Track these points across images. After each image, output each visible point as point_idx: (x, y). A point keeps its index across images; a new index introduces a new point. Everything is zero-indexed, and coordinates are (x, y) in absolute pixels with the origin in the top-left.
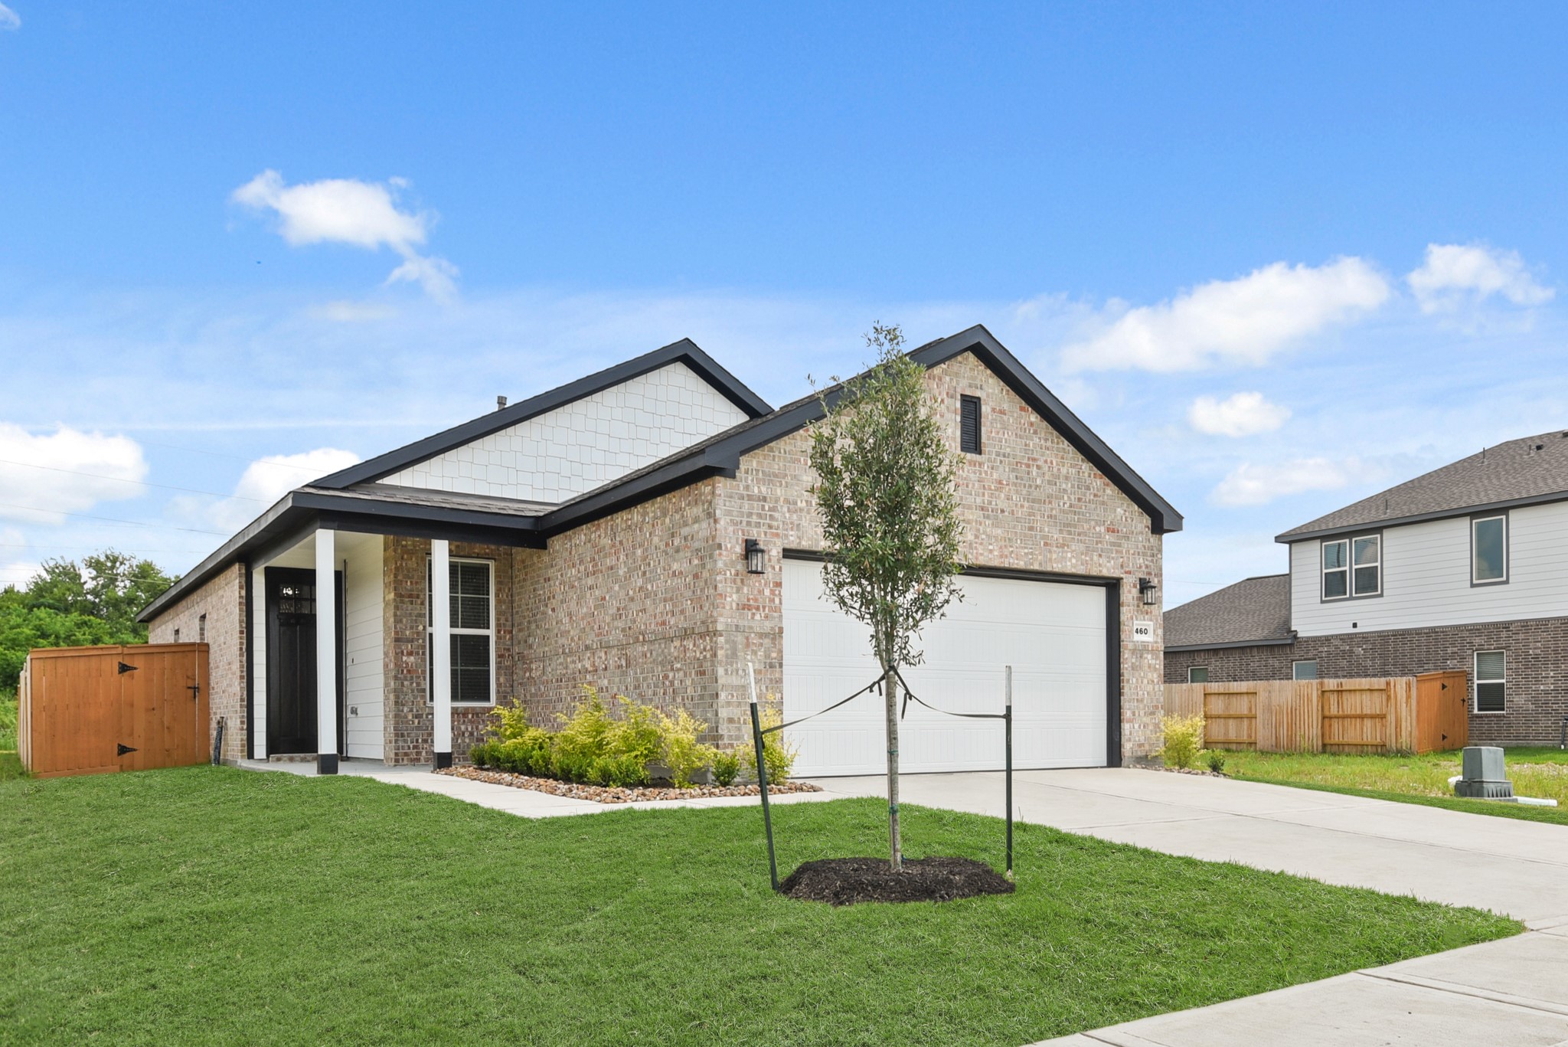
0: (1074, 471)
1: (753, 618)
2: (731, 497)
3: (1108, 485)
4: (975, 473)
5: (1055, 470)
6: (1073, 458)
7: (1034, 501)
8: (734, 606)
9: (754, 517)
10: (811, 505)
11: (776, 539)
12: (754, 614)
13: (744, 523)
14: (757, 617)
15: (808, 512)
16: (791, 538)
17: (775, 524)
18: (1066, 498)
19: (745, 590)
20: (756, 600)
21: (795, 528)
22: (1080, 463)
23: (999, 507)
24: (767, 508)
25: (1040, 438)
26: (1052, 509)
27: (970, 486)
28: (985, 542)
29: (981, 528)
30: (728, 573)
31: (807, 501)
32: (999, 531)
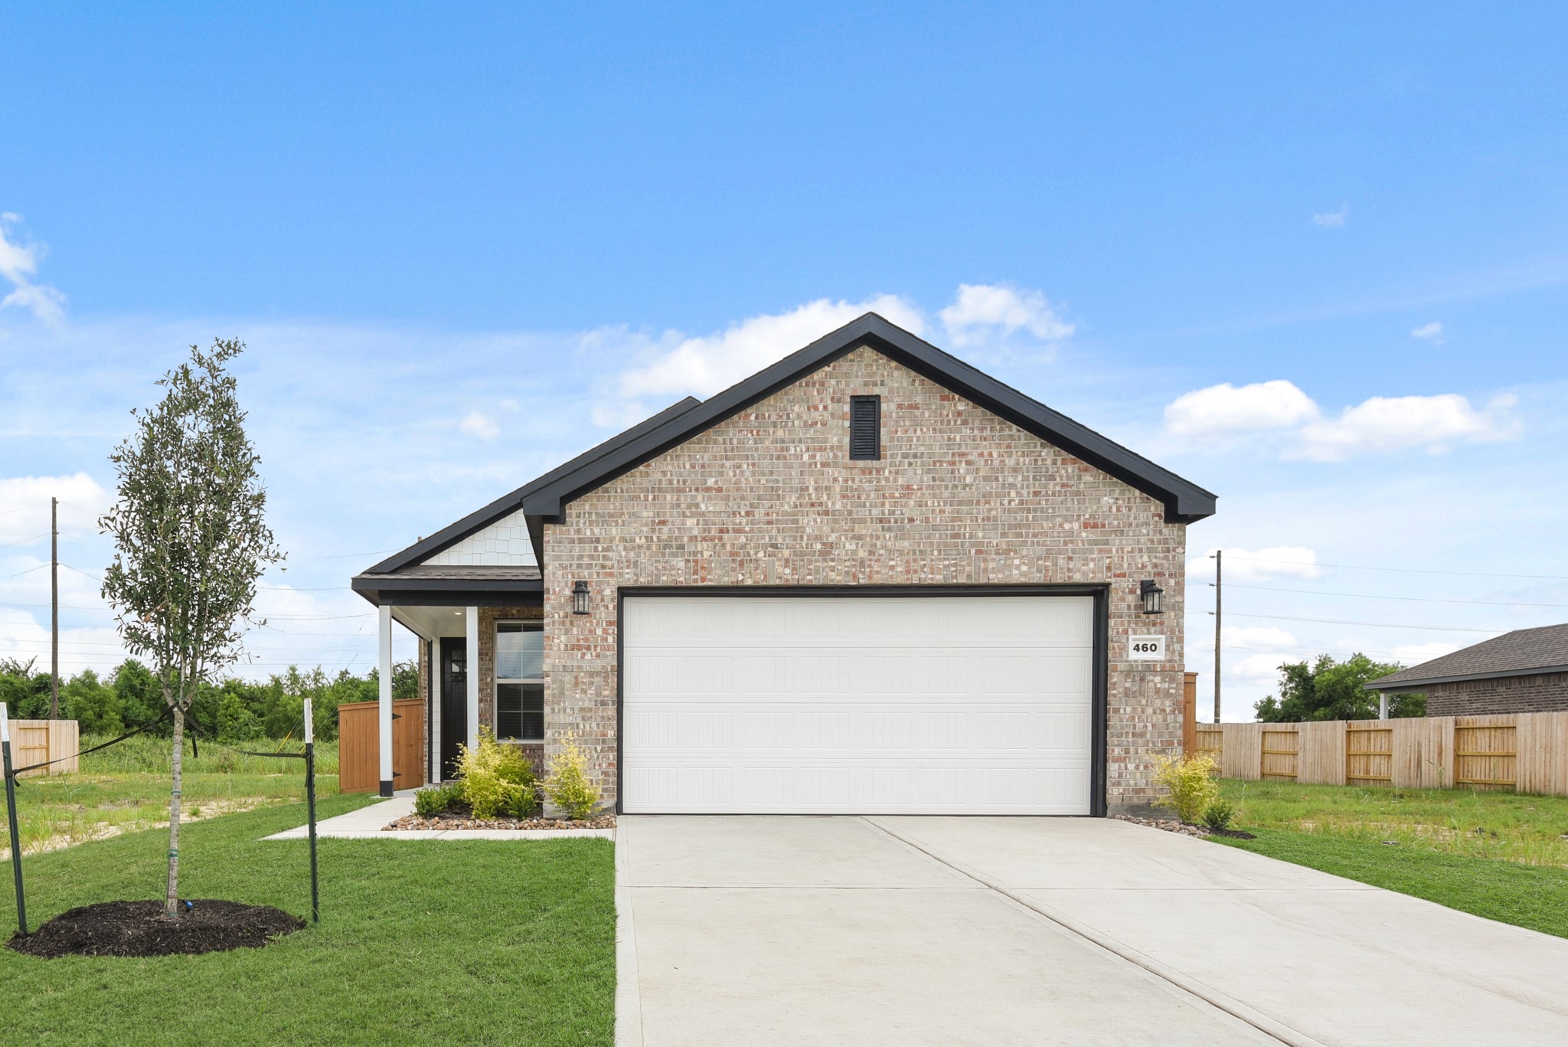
0: (1027, 460)
1: (583, 658)
2: (561, 542)
3: (1086, 470)
4: (870, 481)
5: (996, 463)
6: (1028, 445)
7: (960, 503)
8: (562, 647)
9: (586, 559)
10: (652, 541)
11: (610, 579)
12: (584, 654)
13: (574, 566)
14: (588, 657)
15: (648, 548)
16: (627, 576)
17: (609, 563)
18: (1013, 494)
19: (575, 631)
20: (586, 640)
21: (632, 565)
22: (1039, 448)
23: (906, 516)
24: (600, 549)
25: (972, 429)
26: (990, 510)
27: (863, 497)
28: (883, 558)
29: (879, 544)
30: (556, 616)
31: (646, 538)
32: (906, 544)
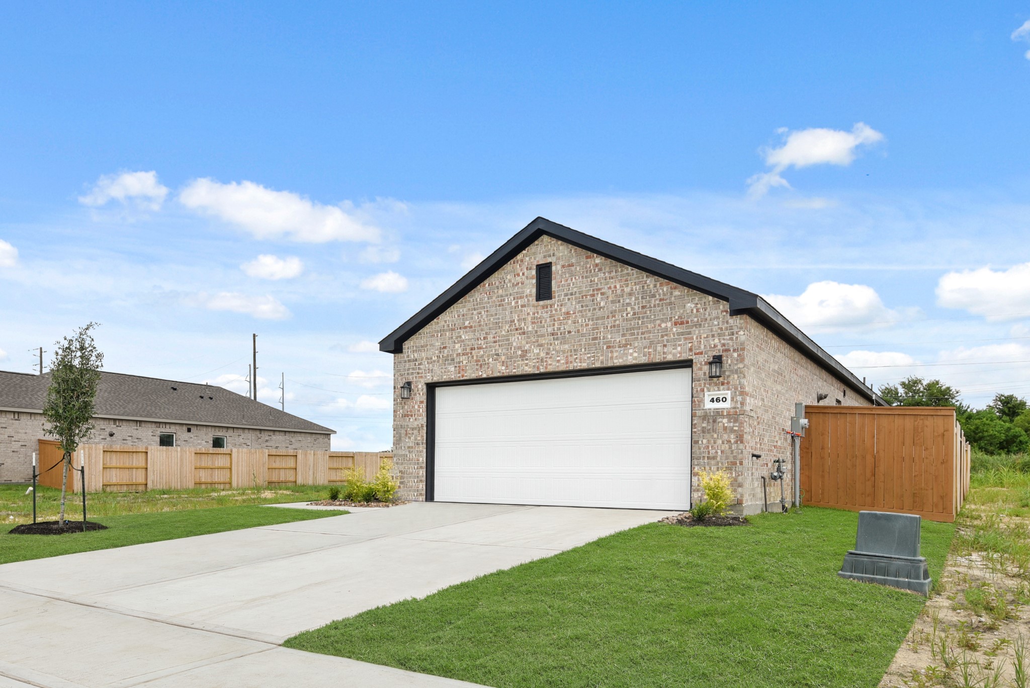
0: (638, 287)
1: (409, 421)
2: (400, 363)
3: (675, 288)
4: (547, 312)
5: (619, 292)
6: (638, 278)
7: (597, 319)
8: (401, 415)
9: (411, 370)
10: (440, 358)
11: (421, 379)
12: (410, 419)
13: (406, 374)
14: (411, 420)
15: (438, 362)
16: (428, 377)
17: (420, 371)
18: (629, 309)
19: (406, 407)
20: (411, 411)
21: (430, 372)
22: (645, 279)
23: (567, 330)
24: (417, 364)
25: (604, 273)
26: (615, 321)
27: (543, 322)
28: (553, 356)
29: (551, 347)
30: (398, 400)
31: (437, 356)
32: (566, 346)
